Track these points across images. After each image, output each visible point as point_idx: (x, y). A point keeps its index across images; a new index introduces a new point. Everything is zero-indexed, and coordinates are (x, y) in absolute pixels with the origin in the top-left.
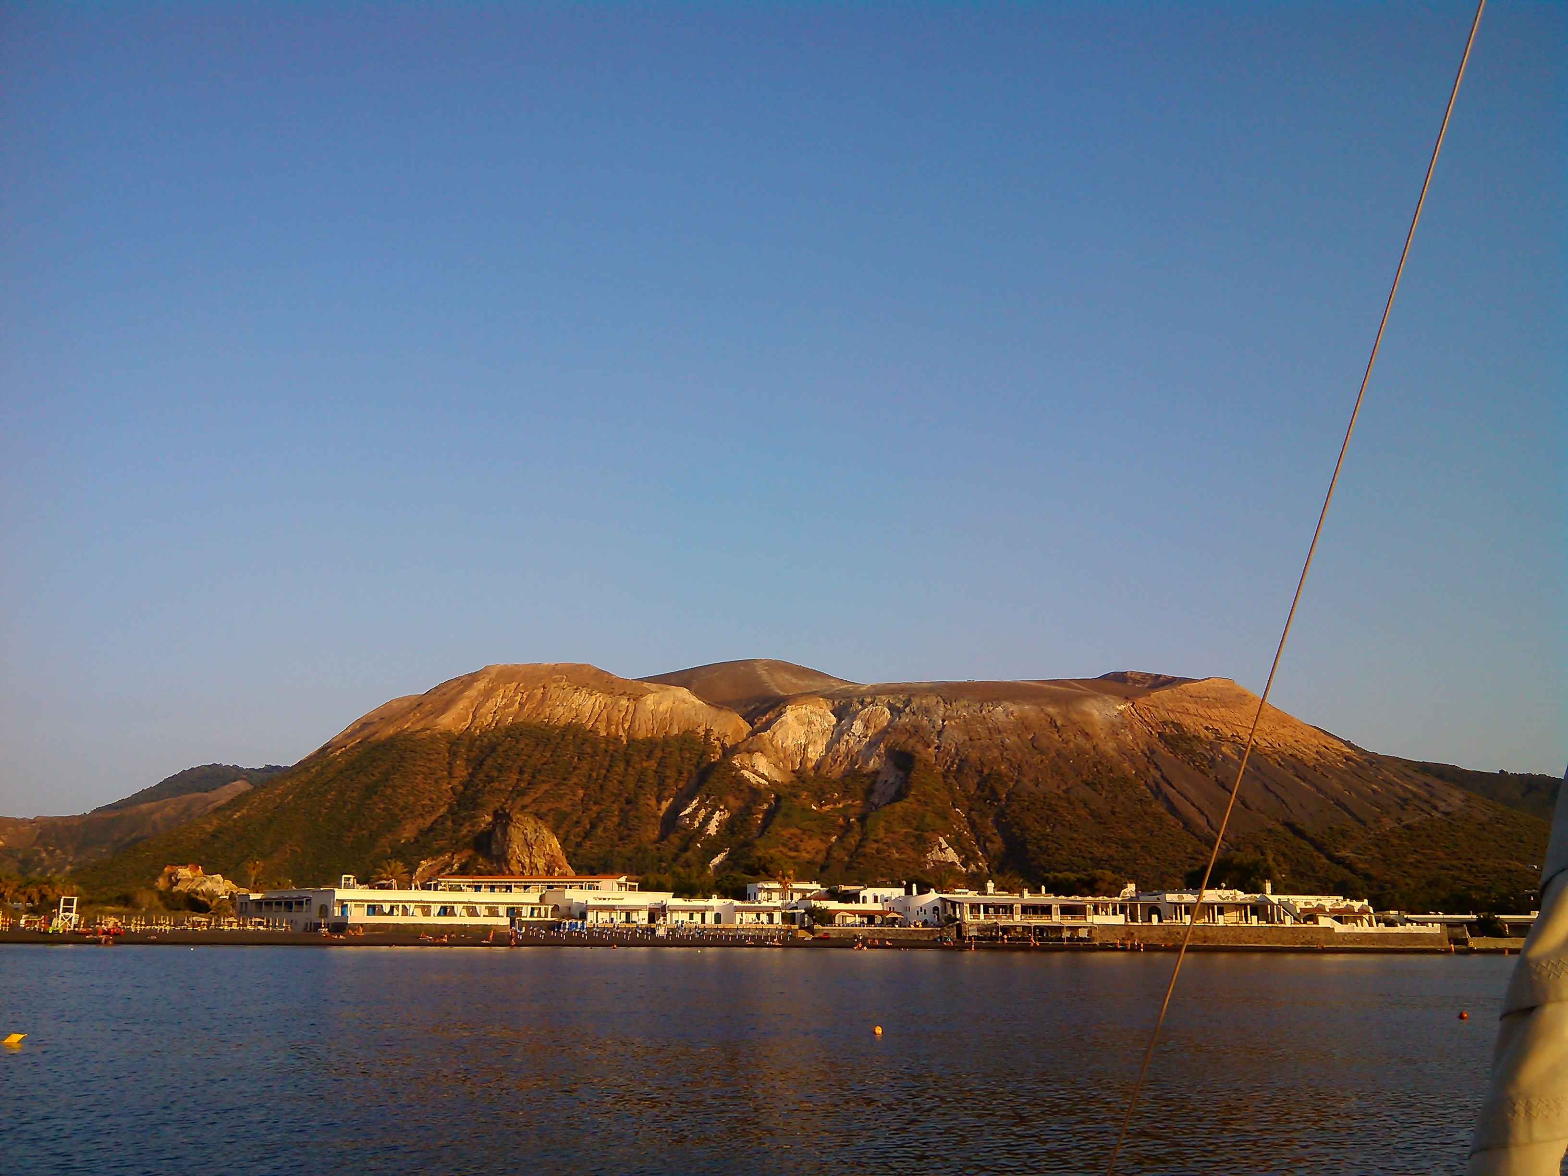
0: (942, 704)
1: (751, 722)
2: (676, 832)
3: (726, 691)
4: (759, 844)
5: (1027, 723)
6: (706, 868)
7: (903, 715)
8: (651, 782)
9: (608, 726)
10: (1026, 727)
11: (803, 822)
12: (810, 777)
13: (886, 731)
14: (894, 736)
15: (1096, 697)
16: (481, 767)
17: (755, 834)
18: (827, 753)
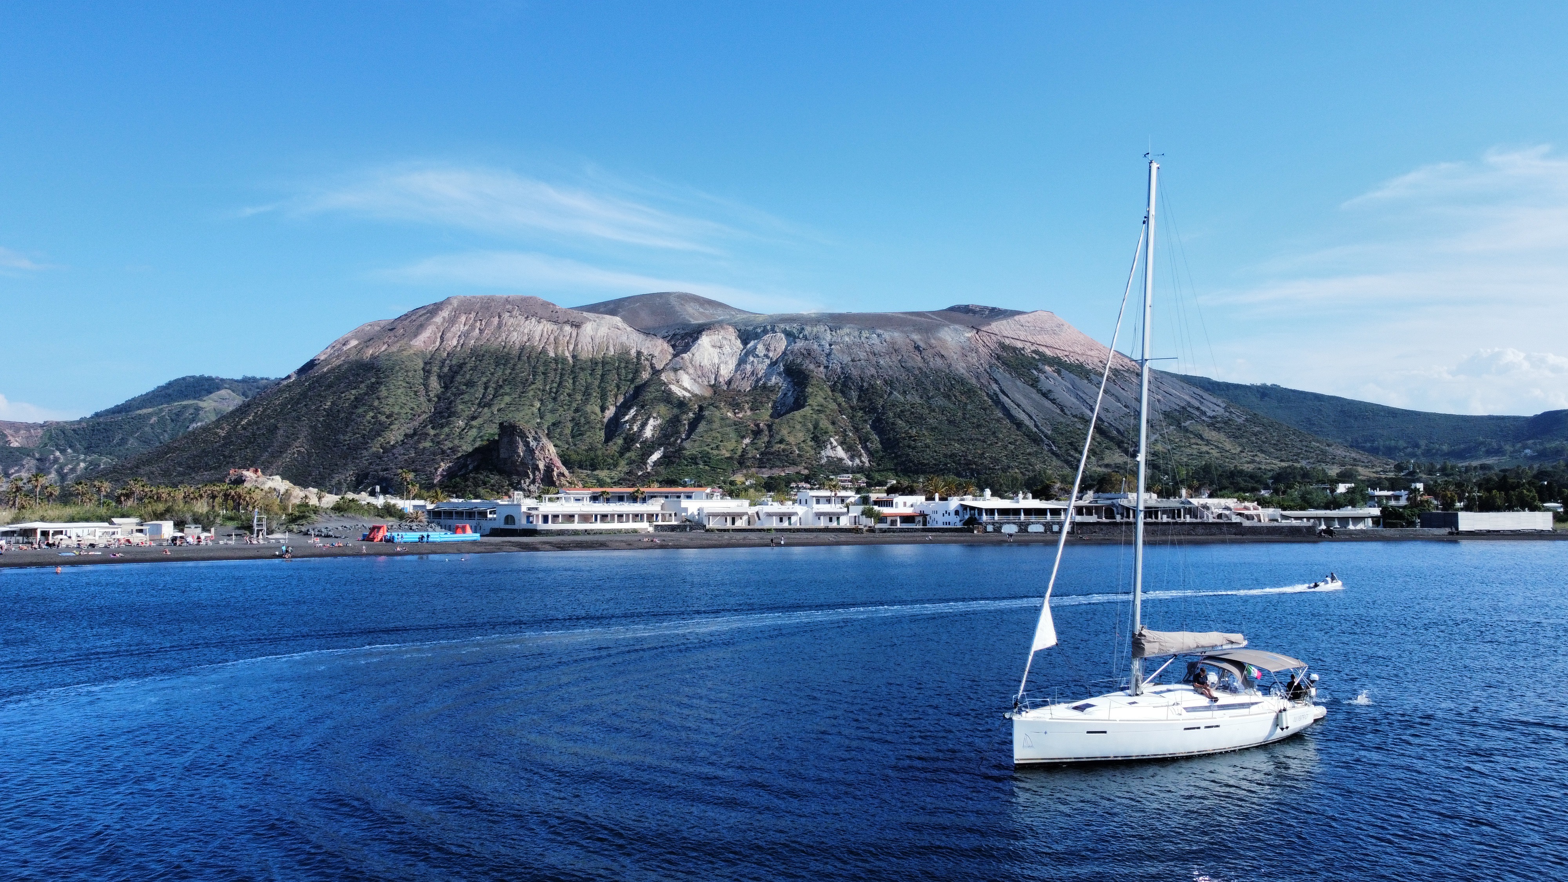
0: (829, 331)
1: (674, 346)
2: (619, 435)
3: (647, 319)
4: (687, 444)
5: (896, 347)
6: (645, 464)
7: (797, 340)
8: (595, 394)
9: (556, 348)
10: (895, 351)
11: (722, 427)
12: (724, 391)
13: (784, 353)
14: (791, 358)
15: (948, 326)
16: (452, 382)
17: (684, 436)
18: (736, 371)
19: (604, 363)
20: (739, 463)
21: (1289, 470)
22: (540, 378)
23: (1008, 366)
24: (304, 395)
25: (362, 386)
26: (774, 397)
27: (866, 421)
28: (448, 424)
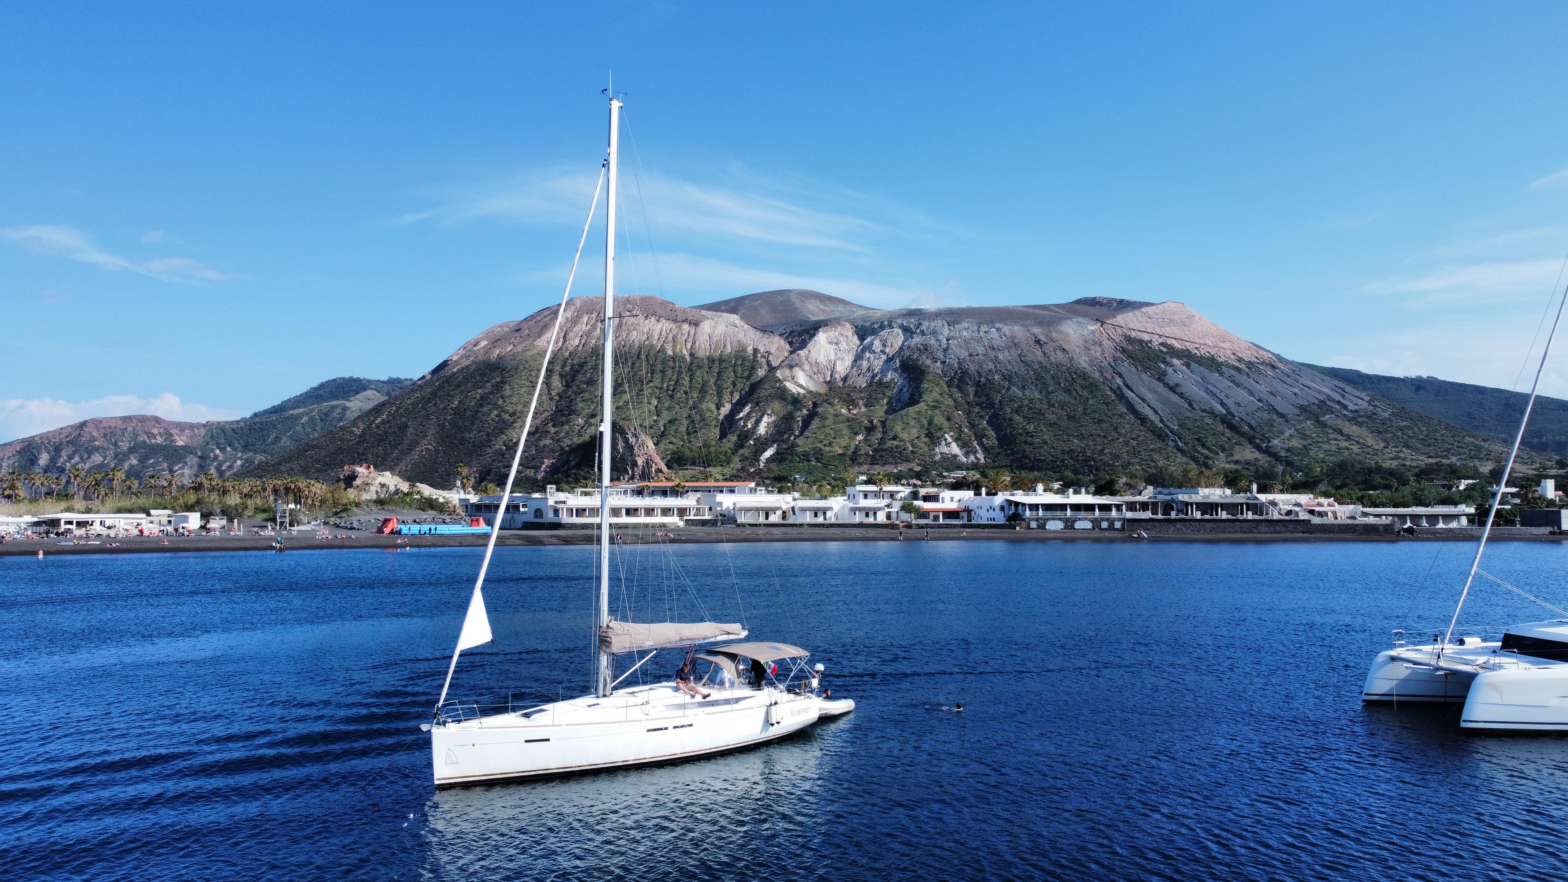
0: (946, 326)
1: (790, 343)
2: (733, 432)
3: (766, 316)
4: (800, 441)
5: (1016, 341)
6: (758, 461)
7: (914, 335)
8: (711, 392)
9: (674, 346)
10: (1015, 345)
11: (835, 423)
12: (840, 387)
13: (901, 349)
14: (908, 354)
15: (1071, 319)
16: (573, 381)
17: (797, 433)
18: (852, 368)
19: (721, 361)
20: (851, 460)
21: (1435, 467)
22: (658, 376)
23: (1132, 358)
24: (434, 394)
25: (488, 385)
26: (889, 393)
27: (982, 417)
28: (568, 422)
